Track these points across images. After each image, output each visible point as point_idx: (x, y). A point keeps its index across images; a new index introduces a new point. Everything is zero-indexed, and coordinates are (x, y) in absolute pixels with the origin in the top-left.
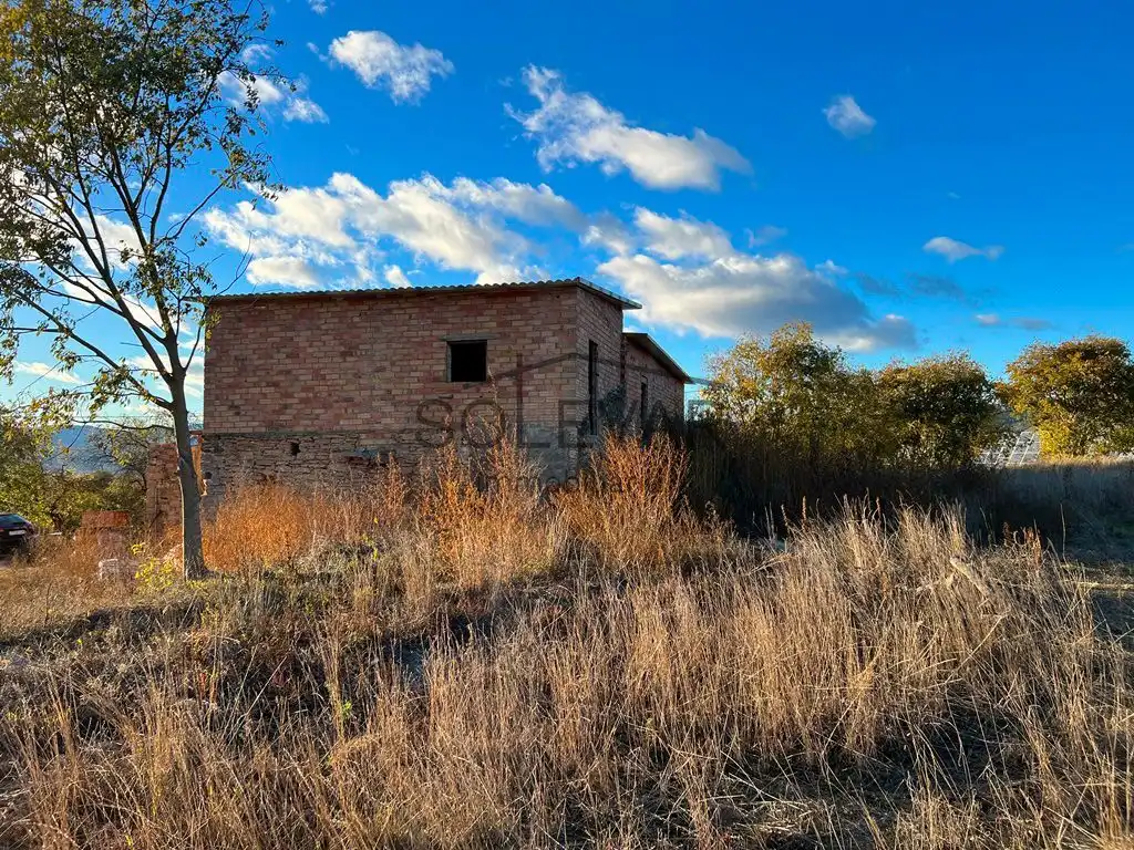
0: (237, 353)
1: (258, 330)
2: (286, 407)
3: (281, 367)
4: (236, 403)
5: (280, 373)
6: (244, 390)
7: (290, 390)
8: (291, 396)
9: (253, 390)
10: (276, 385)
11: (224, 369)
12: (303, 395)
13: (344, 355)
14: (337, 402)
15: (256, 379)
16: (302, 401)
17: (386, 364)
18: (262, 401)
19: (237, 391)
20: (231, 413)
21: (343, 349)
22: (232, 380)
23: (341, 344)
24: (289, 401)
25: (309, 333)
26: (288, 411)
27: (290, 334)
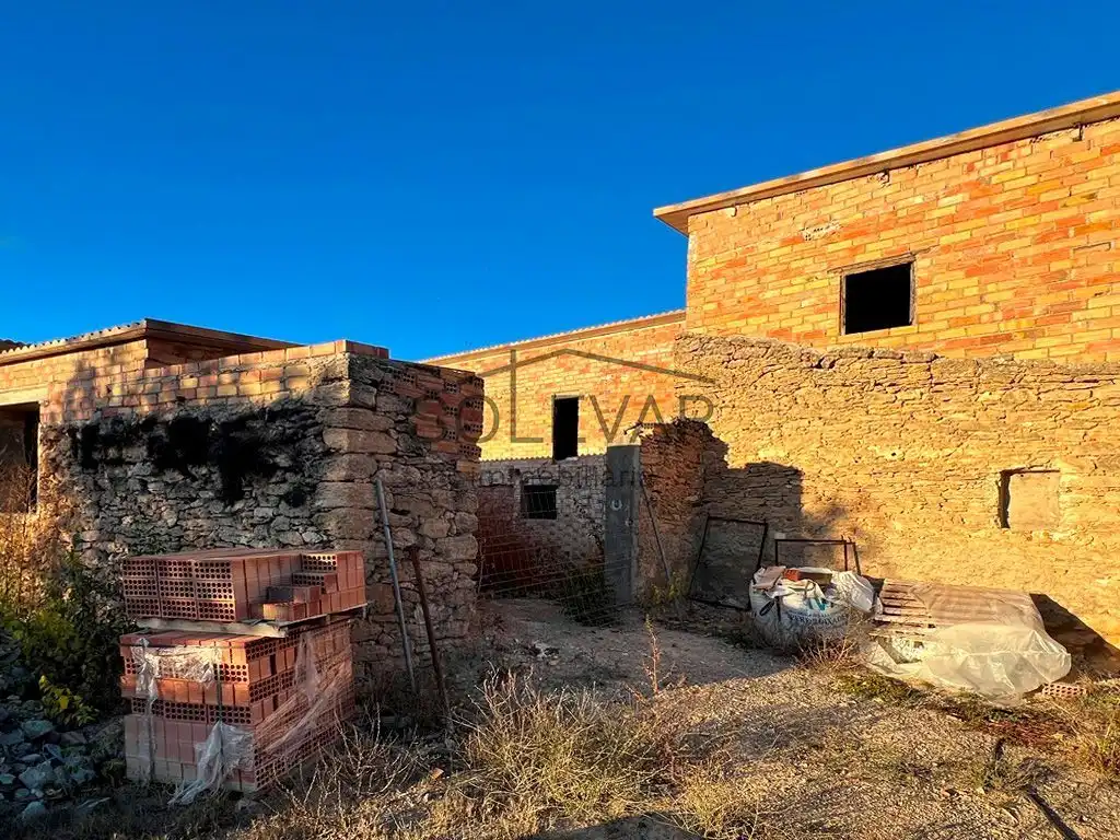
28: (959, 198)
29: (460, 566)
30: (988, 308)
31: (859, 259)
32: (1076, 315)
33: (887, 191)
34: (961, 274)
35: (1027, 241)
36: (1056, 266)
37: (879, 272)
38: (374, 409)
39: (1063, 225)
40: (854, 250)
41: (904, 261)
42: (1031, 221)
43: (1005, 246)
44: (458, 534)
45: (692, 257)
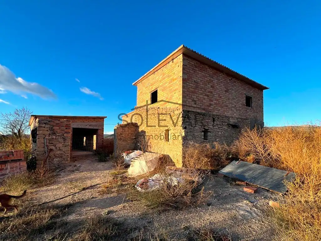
0: (195, 80)
1: (202, 73)
2: (211, 105)
3: (209, 90)
4: (195, 99)
5: (209, 92)
6: (198, 95)
7: (212, 99)
8: (212, 101)
9: (200, 96)
10: (208, 96)
11: (190, 84)
12: (215, 102)
13: (226, 91)
14: (224, 106)
15: (202, 92)
16: (215, 104)
17: (235, 97)
18: (204, 101)
19: (195, 94)
20: (193, 103)
21: (225, 89)
22: (193, 90)
23: (225, 88)
24: (212, 103)
25: (217, 81)
26: (211, 106)
27: (212, 79)
28: (161, 76)
29: (65, 152)
30: (164, 98)
31: (153, 90)
32: (173, 98)
33: (155, 76)
34: (161, 91)
35: (168, 84)
36: (171, 88)
37: (155, 92)
38: (45, 127)
39: (171, 80)
40: (152, 88)
41: (156, 90)
42: (168, 79)
43: (166, 85)
44: (65, 146)
45: (138, 92)
